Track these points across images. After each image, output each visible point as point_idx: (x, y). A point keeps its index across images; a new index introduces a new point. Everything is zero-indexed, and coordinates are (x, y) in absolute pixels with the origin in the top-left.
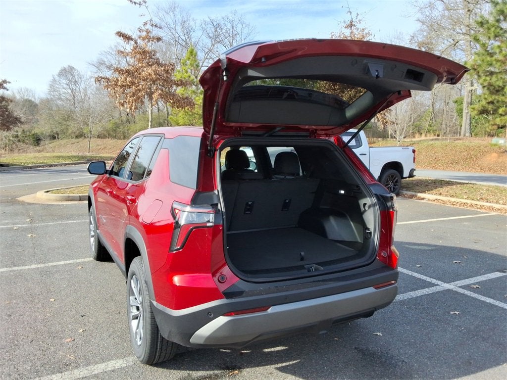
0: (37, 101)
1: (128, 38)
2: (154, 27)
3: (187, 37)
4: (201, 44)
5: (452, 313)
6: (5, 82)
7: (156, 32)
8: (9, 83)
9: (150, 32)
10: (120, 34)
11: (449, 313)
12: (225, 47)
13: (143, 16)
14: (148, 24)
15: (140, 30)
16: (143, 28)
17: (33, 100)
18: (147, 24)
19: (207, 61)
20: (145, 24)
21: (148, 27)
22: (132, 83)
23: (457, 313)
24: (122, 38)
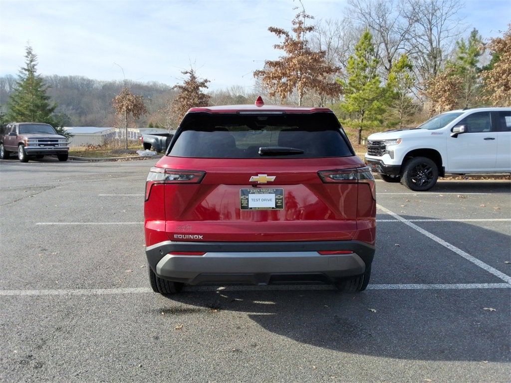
0: (246, 96)
1: (279, 32)
2: (306, 18)
3: (381, 19)
4: (396, 26)
5: (486, 309)
6: (206, 81)
7: (308, 23)
8: (210, 81)
9: (302, 23)
10: (272, 30)
11: (482, 308)
12: (423, 25)
13: (296, 9)
14: (301, 16)
15: (294, 23)
16: (297, 21)
17: (243, 95)
18: (299, 16)
19: (402, 42)
20: (298, 16)
21: (301, 18)
22: (283, 74)
23: (491, 309)
24: (274, 33)
